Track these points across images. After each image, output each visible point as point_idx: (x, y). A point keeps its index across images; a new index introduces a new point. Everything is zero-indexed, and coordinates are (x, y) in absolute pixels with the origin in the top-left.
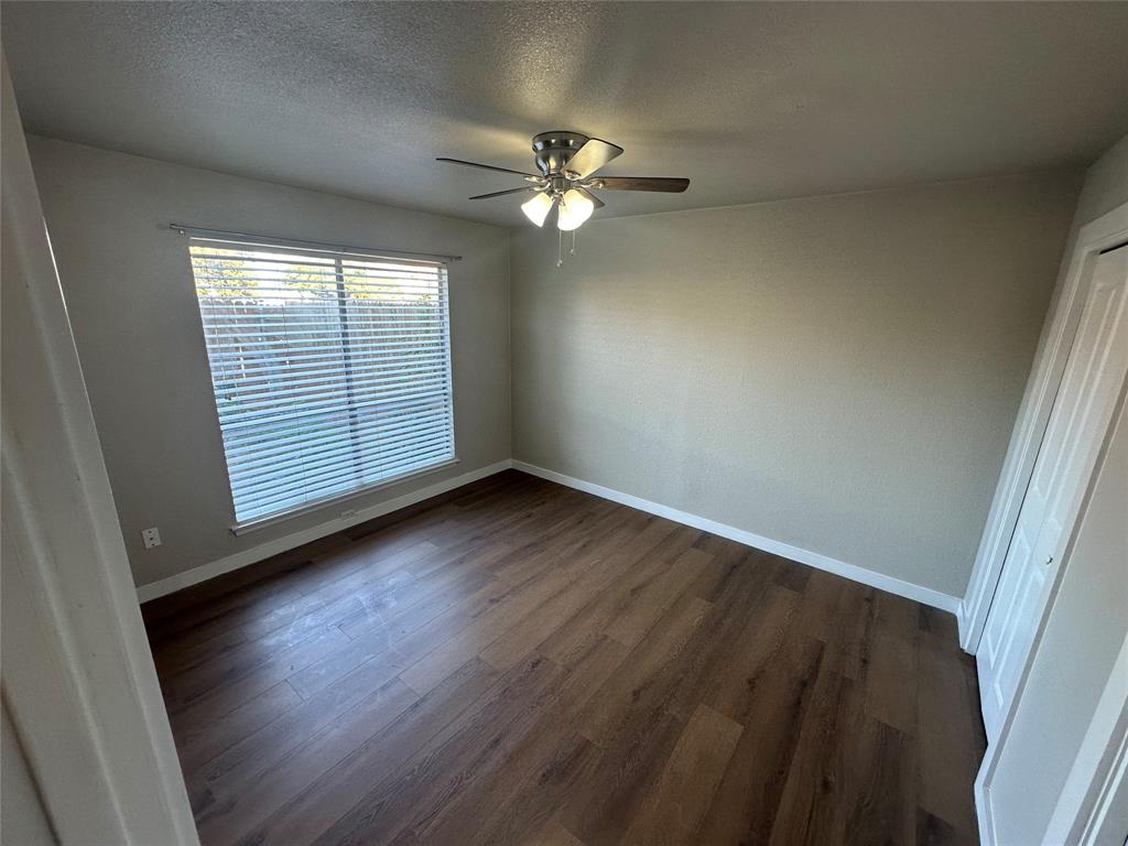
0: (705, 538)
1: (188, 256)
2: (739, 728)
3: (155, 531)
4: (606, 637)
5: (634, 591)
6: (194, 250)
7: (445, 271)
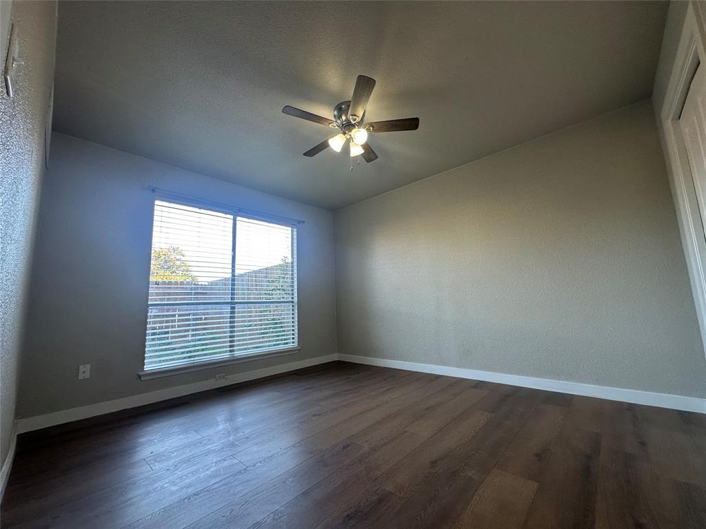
0: (480, 385)
1: (153, 205)
2: (536, 485)
3: (88, 366)
4: (405, 432)
5: (427, 409)
6: (157, 202)
7: (295, 230)
